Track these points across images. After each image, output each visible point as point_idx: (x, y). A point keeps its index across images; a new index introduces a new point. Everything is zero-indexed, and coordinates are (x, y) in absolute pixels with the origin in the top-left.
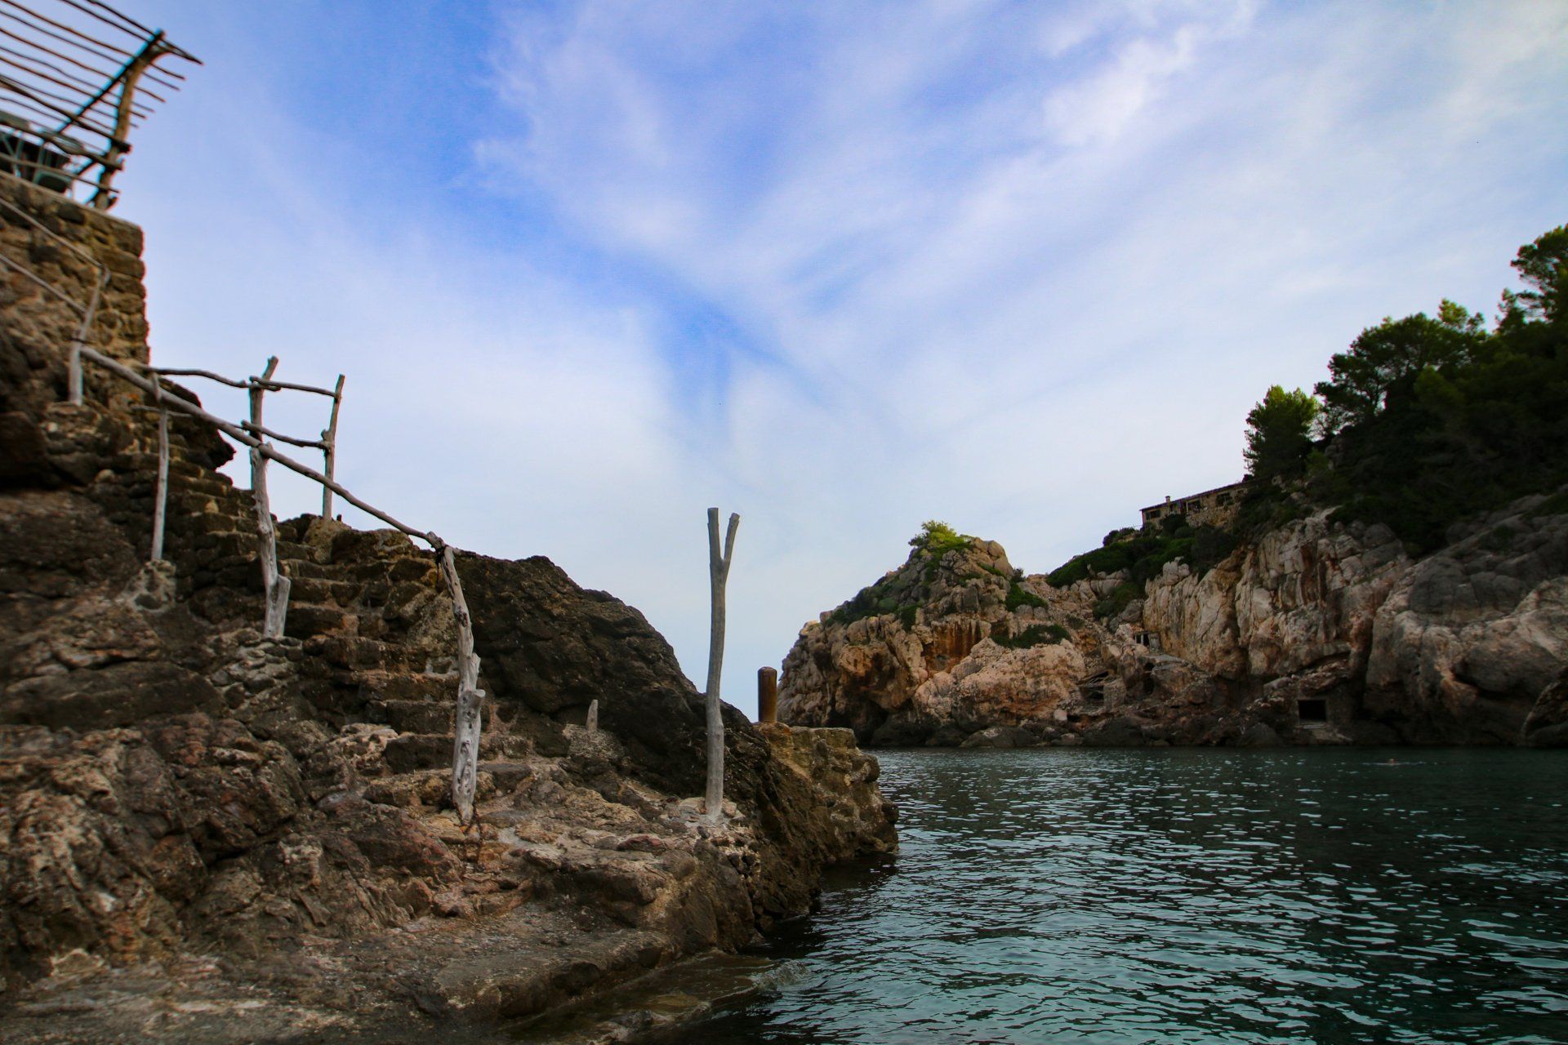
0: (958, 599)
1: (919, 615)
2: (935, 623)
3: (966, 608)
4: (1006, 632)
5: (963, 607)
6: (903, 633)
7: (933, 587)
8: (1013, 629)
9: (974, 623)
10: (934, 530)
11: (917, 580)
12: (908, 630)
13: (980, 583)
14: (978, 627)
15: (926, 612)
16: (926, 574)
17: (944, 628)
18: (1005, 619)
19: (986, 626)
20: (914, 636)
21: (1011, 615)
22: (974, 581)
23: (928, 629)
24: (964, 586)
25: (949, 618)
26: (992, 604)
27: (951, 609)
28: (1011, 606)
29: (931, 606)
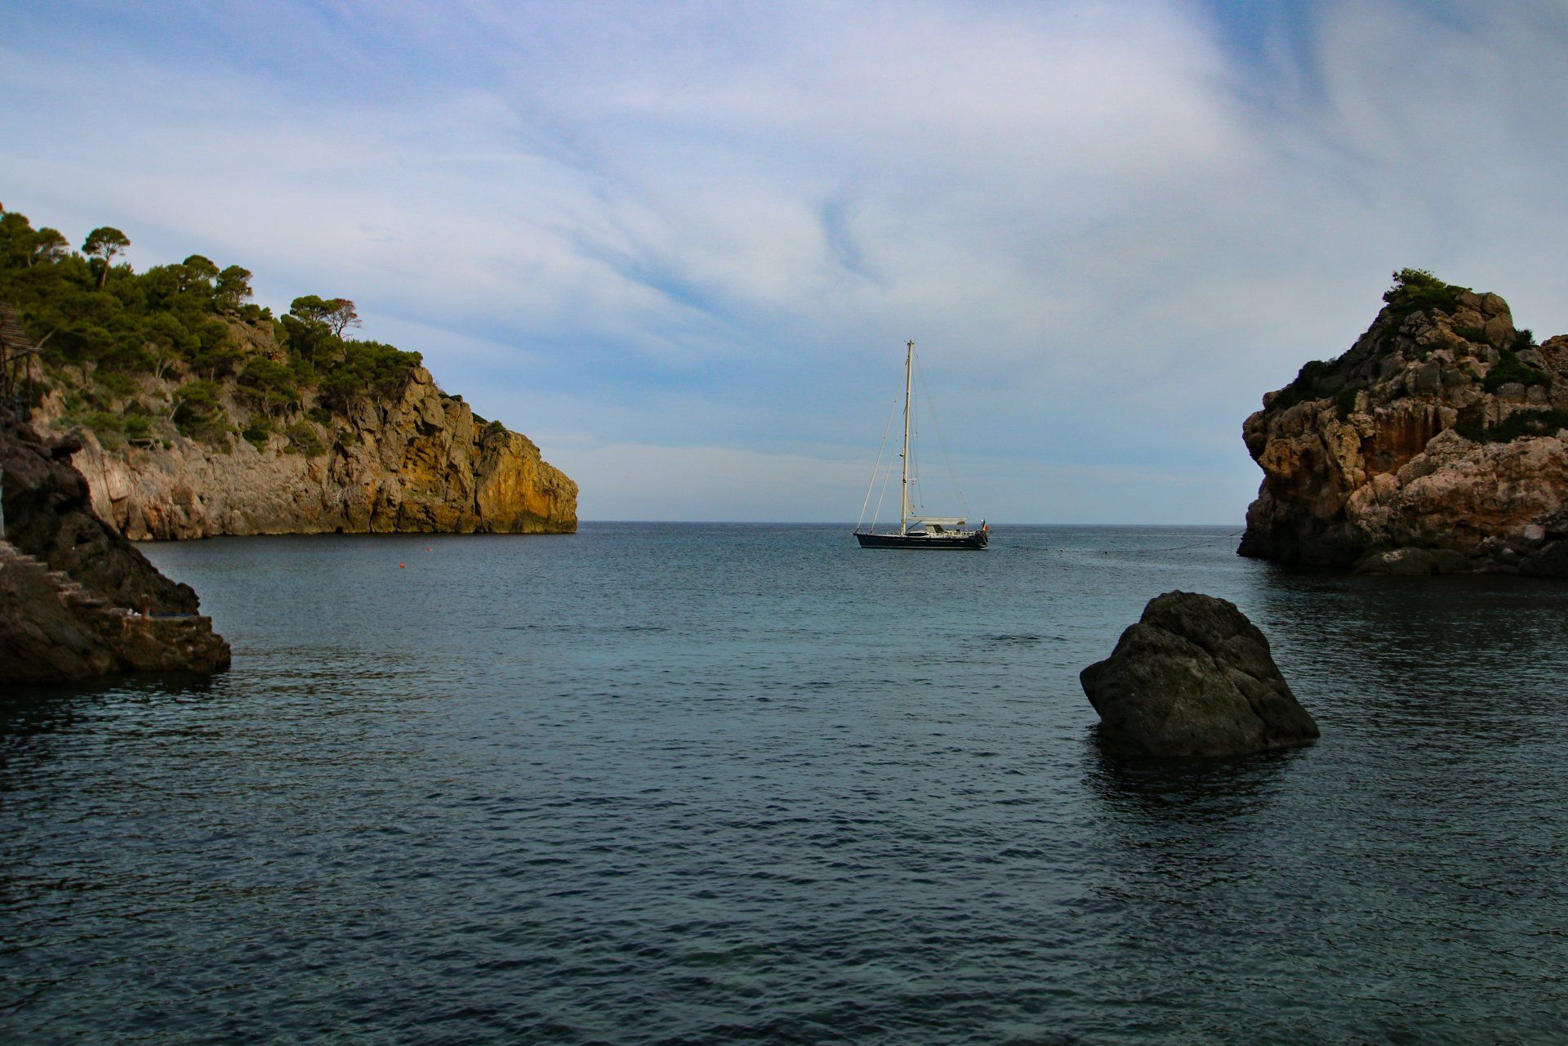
0: (1410, 380)
1: (1361, 400)
2: (1379, 410)
3: (1422, 389)
4: (1480, 419)
5: (1416, 389)
6: (1336, 423)
7: (1386, 362)
8: (1490, 415)
9: (1430, 409)
10: (1410, 279)
11: (1370, 352)
12: (1343, 419)
13: (1447, 355)
14: (1436, 414)
15: (1372, 395)
16: (1382, 344)
17: (1389, 417)
18: (1479, 402)
19: (1450, 413)
20: (1350, 428)
21: (1489, 397)
22: (1439, 352)
23: (1368, 418)
24: (1423, 360)
25: (1396, 404)
26: (1459, 383)
27: (1402, 392)
28: (1491, 386)
29: (1377, 388)
